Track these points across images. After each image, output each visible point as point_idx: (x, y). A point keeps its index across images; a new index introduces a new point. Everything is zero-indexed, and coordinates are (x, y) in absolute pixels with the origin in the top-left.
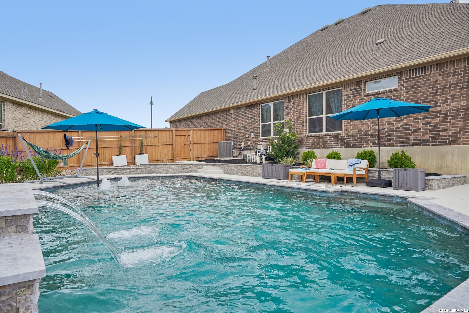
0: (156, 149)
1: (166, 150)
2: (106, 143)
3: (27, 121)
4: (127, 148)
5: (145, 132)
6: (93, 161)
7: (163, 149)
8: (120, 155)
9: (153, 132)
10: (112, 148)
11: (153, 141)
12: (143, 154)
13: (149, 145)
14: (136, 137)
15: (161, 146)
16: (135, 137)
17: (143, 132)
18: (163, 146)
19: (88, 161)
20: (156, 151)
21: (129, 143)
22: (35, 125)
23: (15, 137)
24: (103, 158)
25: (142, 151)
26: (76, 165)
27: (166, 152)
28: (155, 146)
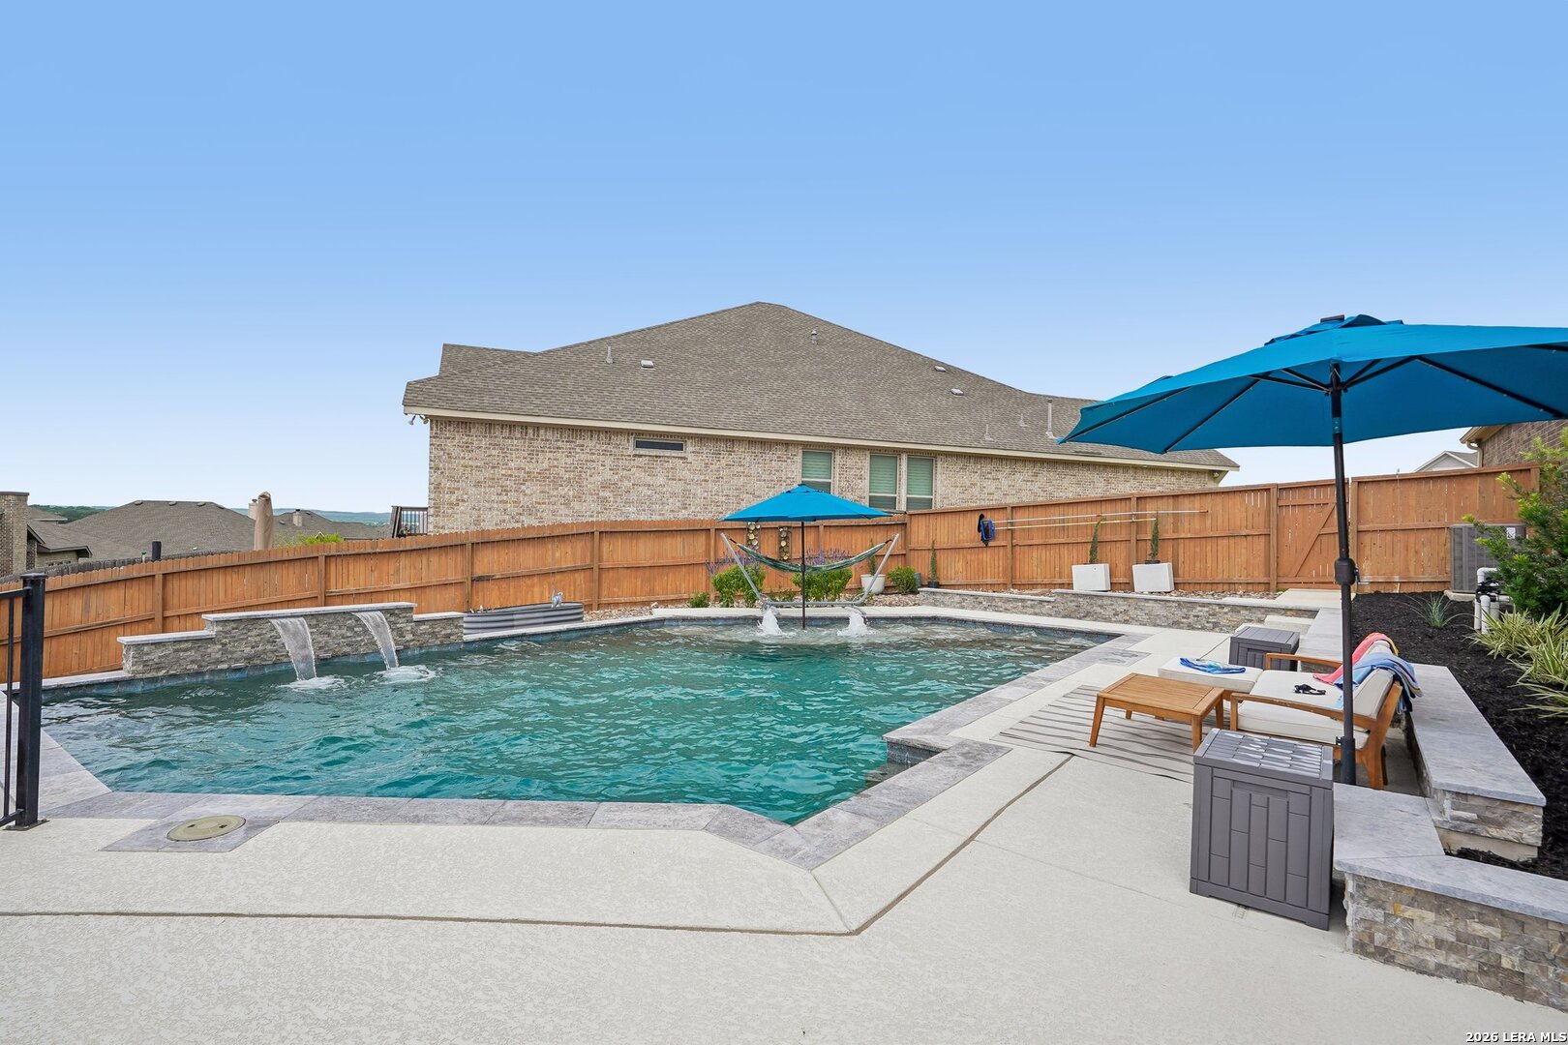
0: (1209, 548)
1: (1244, 551)
2: (1066, 532)
3: (990, 486)
4: (1118, 545)
5: (1171, 500)
6: (1035, 575)
7: (1232, 551)
8: (1092, 562)
9: (1198, 498)
10: (1080, 546)
11: (1197, 527)
12: (1158, 562)
13: (1183, 536)
14: (1145, 516)
15: (1225, 541)
16: (1137, 517)
17: (1165, 500)
18: (1232, 541)
19: (1026, 575)
20: (1209, 555)
21: (1124, 532)
22: (1014, 492)
23: (905, 524)
24: (1057, 569)
25: (1154, 554)
26: (1001, 581)
27: (1244, 560)
28: (1203, 541)
